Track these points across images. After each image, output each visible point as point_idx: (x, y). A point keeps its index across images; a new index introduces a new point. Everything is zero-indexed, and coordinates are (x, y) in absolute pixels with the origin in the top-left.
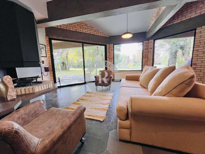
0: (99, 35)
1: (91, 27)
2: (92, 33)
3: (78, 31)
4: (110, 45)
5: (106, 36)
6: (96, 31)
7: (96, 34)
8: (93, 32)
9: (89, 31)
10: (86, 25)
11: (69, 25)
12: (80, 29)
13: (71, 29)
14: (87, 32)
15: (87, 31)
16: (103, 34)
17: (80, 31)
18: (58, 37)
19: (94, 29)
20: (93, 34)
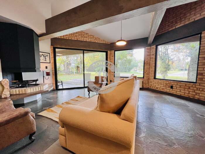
0: (100, 42)
1: (92, 36)
2: (92, 41)
3: (79, 40)
4: (111, 51)
5: (107, 43)
6: (97, 39)
7: (96, 42)
8: (94, 40)
9: (90, 39)
10: (87, 34)
11: (71, 35)
12: (81, 38)
13: (73, 39)
14: (88, 41)
15: (88, 39)
16: (104, 41)
17: (81, 40)
18: (61, 46)
19: (94, 37)
20: (94, 41)
